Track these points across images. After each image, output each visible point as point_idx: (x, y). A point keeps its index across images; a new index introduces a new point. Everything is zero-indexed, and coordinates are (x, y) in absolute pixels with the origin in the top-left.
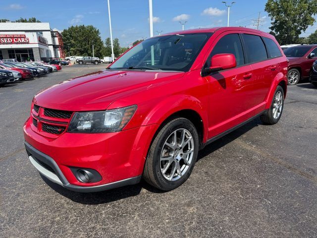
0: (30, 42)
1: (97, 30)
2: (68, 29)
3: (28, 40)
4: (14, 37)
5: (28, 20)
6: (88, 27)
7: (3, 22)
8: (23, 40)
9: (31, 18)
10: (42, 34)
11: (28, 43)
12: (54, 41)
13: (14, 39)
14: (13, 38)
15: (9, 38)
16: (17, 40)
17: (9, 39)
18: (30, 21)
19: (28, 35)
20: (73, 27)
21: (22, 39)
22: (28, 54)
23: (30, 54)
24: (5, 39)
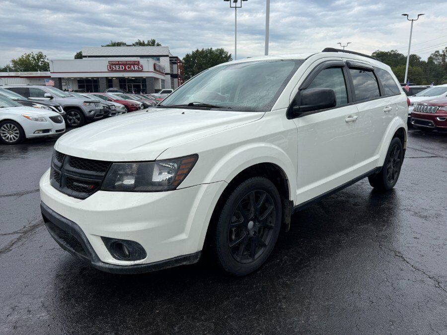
0: (144, 70)
1: (229, 55)
2: (191, 53)
3: (142, 67)
4: (127, 64)
5: (146, 43)
6: (217, 50)
7: (117, 46)
8: (136, 68)
9: (150, 39)
10: (159, 60)
11: (141, 71)
12: (172, 68)
13: (127, 67)
14: (125, 64)
15: (121, 64)
16: (130, 67)
17: (121, 66)
18: (148, 45)
19: (143, 61)
20: (197, 51)
21: (135, 66)
22: (141, 84)
23: (143, 85)
24: (117, 66)
